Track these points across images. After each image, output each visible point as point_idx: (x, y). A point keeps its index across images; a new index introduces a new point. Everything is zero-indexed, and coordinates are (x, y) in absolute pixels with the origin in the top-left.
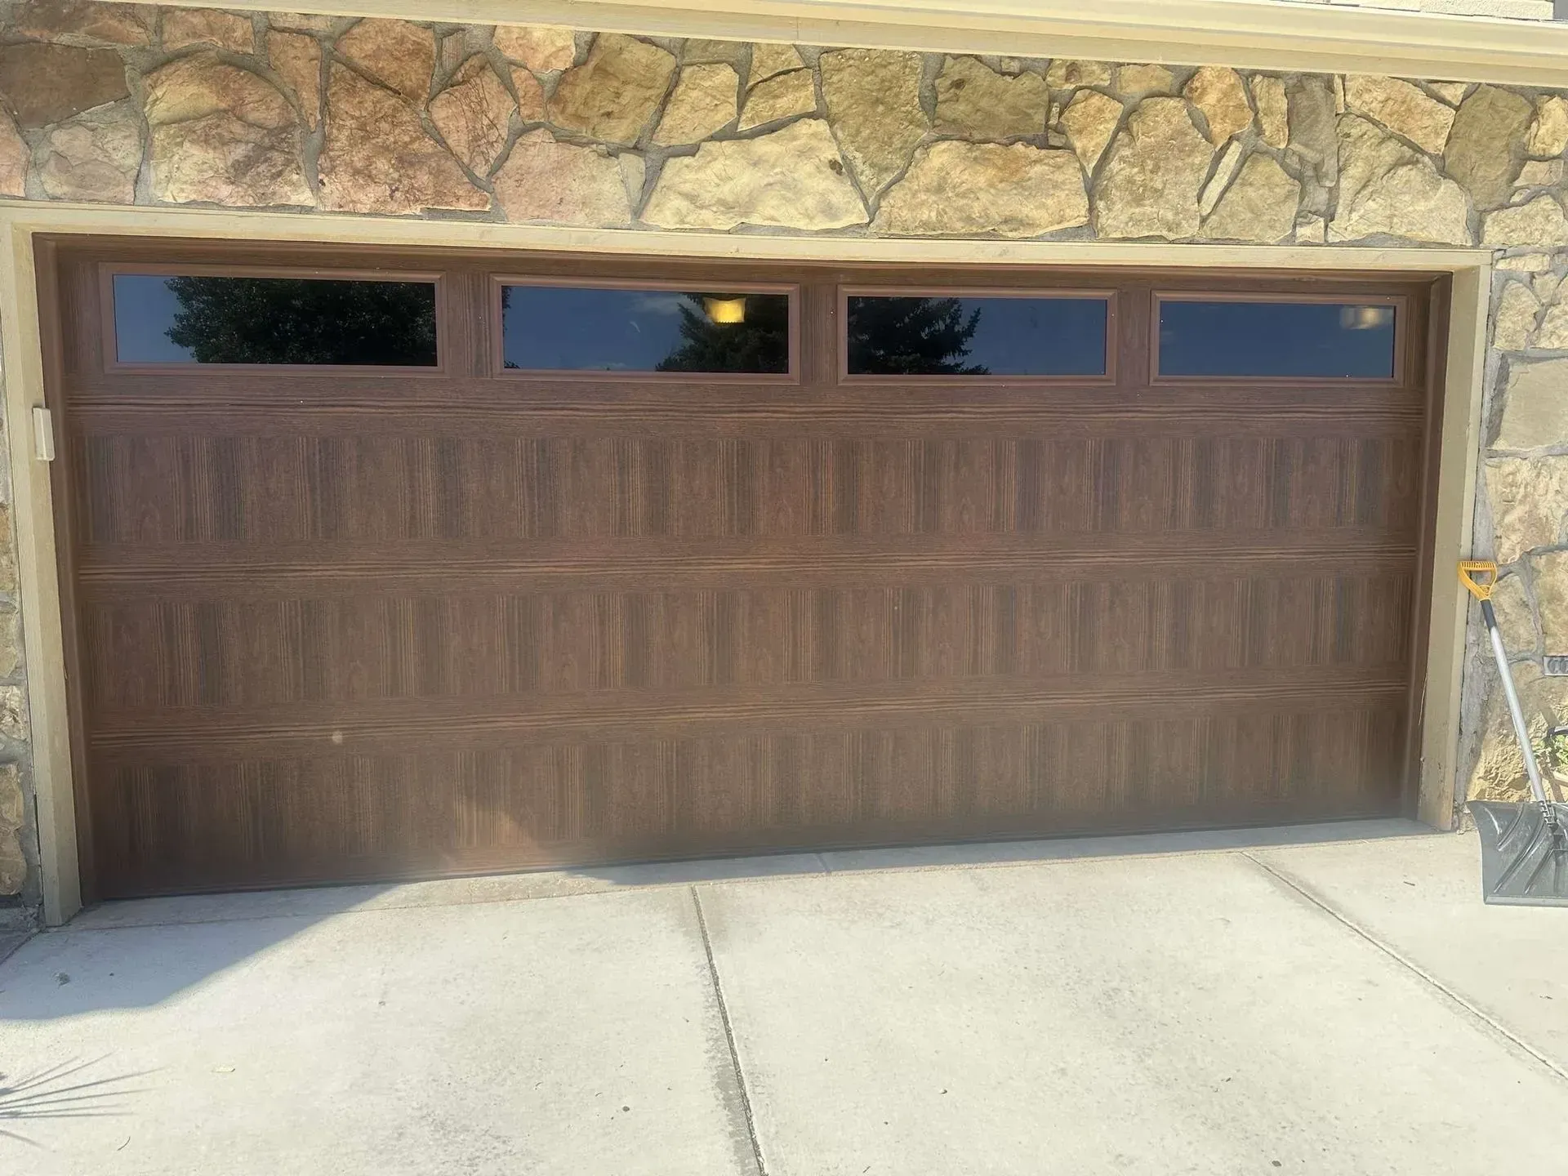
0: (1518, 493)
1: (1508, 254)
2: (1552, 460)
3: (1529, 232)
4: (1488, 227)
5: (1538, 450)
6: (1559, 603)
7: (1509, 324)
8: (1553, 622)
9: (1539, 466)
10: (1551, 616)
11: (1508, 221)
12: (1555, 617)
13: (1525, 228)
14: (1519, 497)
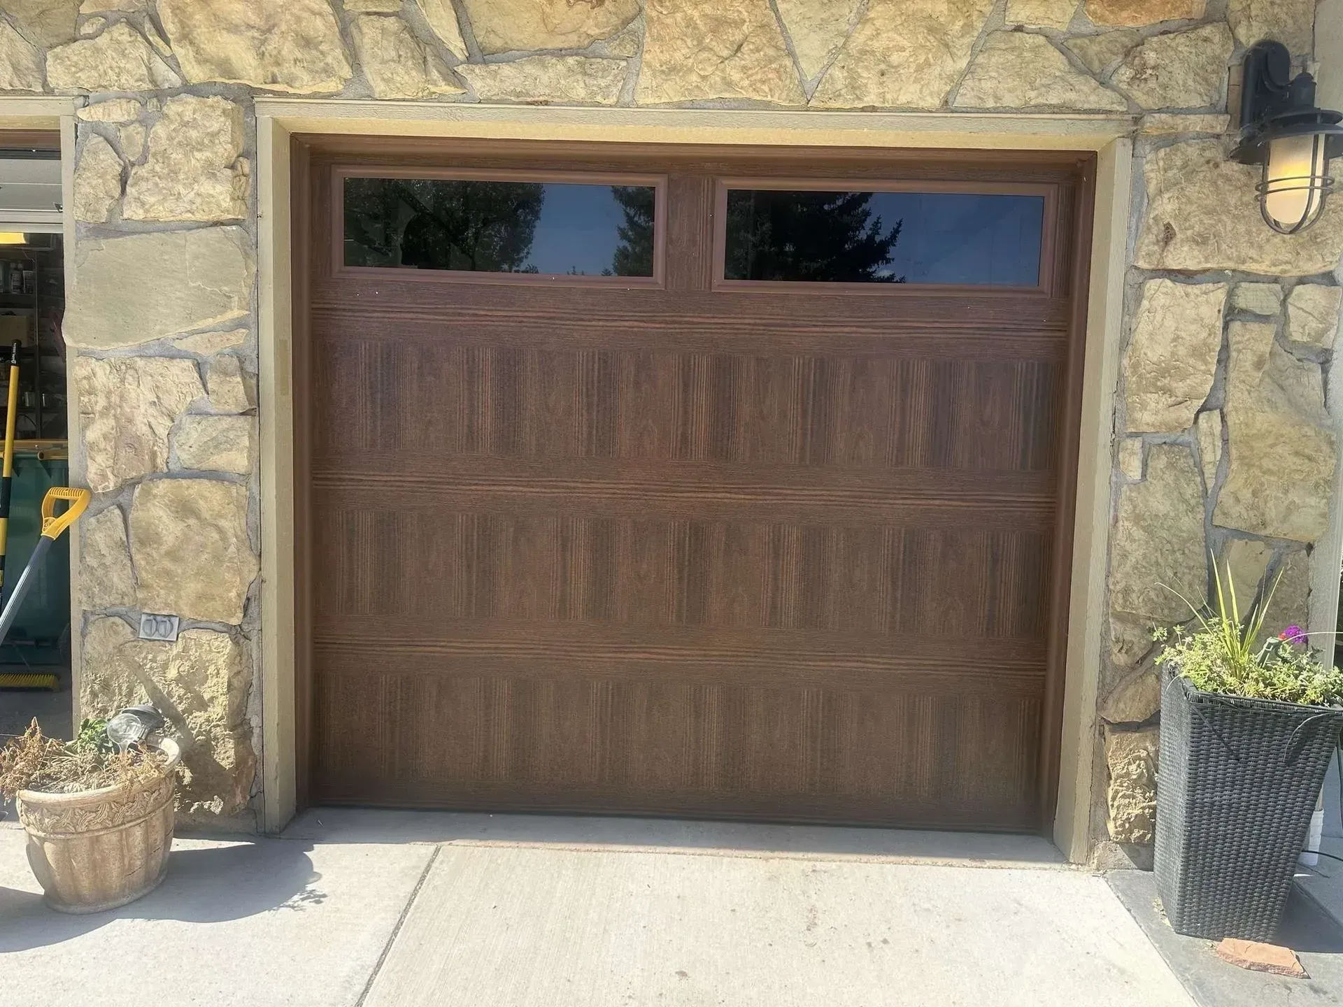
0: (96, 403)
1: (91, 101)
2: (140, 363)
3: (102, 71)
4: (49, 66)
5: (119, 349)
6: (155, 546)
7: (88, 190)
8: (146, 571)
9: (121, 369)
10: (143, 563)
11: (75, 59)
12: (148, 563)
13: (97, 66)
14: (98, 408)
